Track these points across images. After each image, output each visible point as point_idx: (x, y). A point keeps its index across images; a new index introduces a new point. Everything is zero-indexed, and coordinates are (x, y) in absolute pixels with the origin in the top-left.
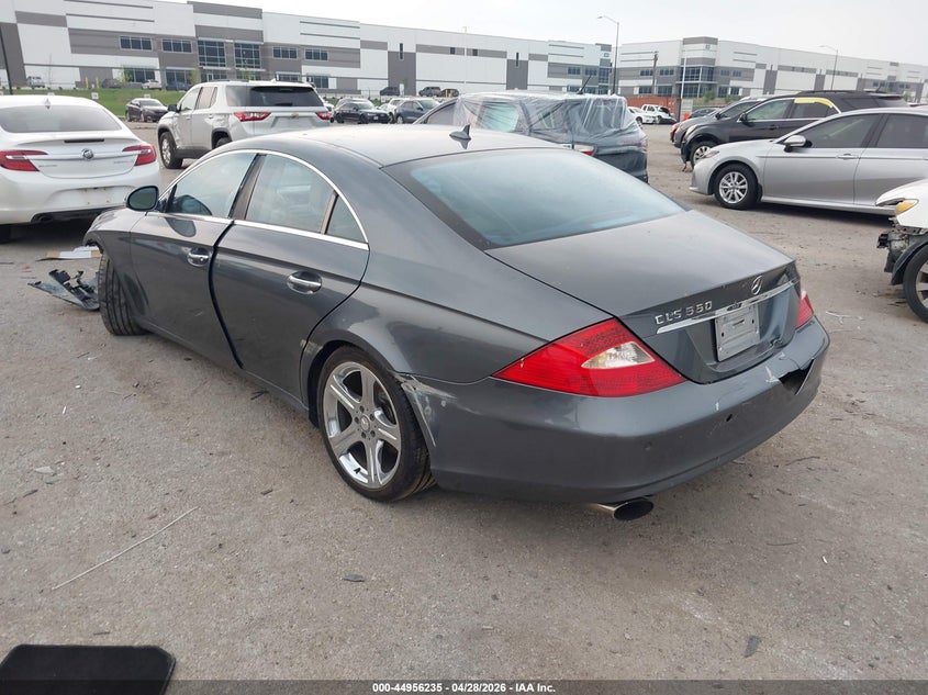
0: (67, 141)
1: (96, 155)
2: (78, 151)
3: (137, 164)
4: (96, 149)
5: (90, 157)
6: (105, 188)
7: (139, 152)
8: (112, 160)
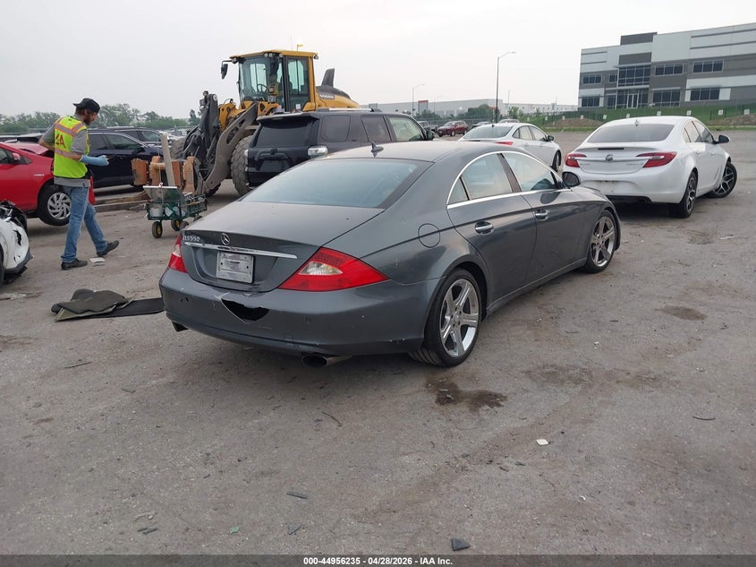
0: (600, 149)
1: (614, 159)
2: (603, 156)
3: (645, 167)
4: (616, 156)
5: (609, 160)
6: (613, 182)
7: (649, 158)
8: (626, 163)
